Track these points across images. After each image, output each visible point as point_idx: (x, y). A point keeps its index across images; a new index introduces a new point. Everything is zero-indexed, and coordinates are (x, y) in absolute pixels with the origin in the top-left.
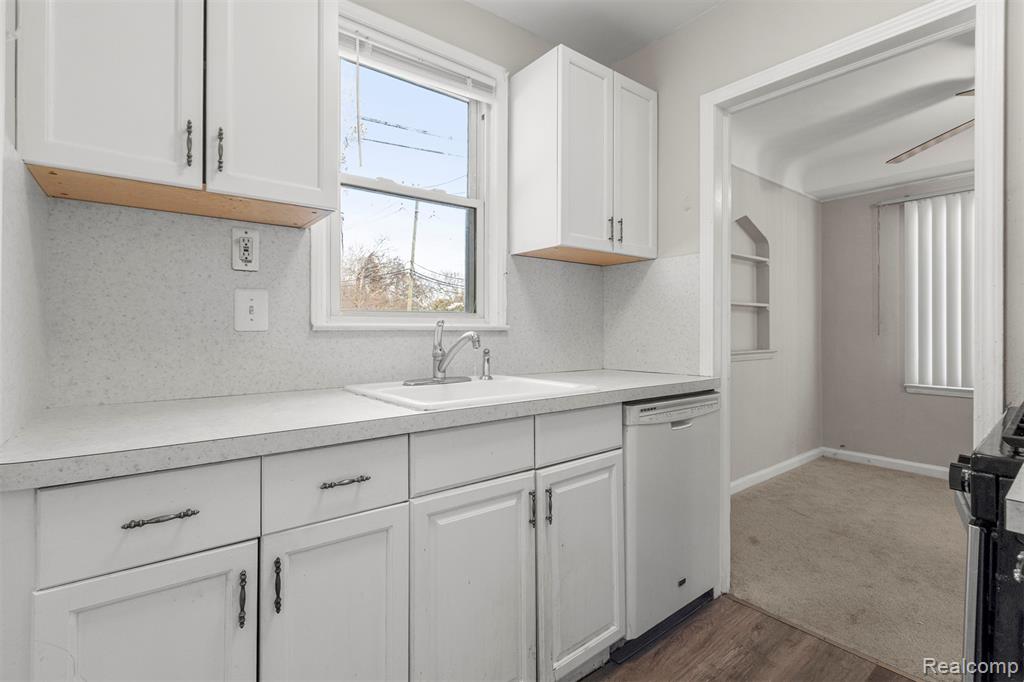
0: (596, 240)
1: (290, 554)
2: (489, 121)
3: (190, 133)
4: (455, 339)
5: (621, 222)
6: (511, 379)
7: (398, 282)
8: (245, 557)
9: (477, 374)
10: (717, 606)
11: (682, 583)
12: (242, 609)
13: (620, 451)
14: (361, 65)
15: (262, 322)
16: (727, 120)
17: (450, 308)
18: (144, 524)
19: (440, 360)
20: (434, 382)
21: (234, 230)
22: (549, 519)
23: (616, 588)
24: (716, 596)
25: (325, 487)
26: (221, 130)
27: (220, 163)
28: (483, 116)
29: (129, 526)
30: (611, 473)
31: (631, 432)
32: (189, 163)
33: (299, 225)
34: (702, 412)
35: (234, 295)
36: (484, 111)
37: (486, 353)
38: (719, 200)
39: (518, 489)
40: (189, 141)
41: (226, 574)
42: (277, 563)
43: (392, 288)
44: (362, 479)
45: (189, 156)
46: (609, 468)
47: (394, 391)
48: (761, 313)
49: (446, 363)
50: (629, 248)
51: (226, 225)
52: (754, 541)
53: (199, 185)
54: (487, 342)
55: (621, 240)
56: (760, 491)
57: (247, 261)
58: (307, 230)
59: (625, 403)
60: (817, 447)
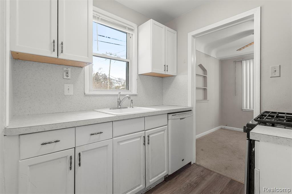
0: (161, 71)
1: (83, 152)
2: (132, 39)
3: (54, 43)
4: (123, 97)
5: (167, 66)
6: (138, 108)
7: (105, 81)
8: (71, 152)
9: (129, 106)
10: (192, 166)
11: (183, 160)
12: (71, 165)
13: (167, 126)
14: (98, 23)
15: (71, 93)
16: (195, 39)
17: (120, 88)
18: (46, 144)
19: (119, 103)
20: (118, 109)
21: (64, 68)
22: (149, 143)
23: (166, 161)
24: (192, 164)
25: (91, 135)
26: (62, 42)
27: (62, 51)
28: (131, 37)
29: (43, 144)
30: (164, 132)
31: (170, 121)
32: (54, 51)
33: (82, 66)
34: (188, 116)
35: (64, 85)
36: (131, 36)
37: (132, 101)
38: (193, 60)
39: (141, 135)
40: (54, 45)
41: (66, 157)
42: (80, 154)
43: (103, 82)
44: (101, 133)
45: (54, 49)
46: (164, 130)
47: (107, 111)
48: (205, 90)
49: (121, 103)
50: (169, 73)
51: (62, 66)
52: (202, 150)
53: (57, 57)
54: (132, 98)
55: (167, 71)
56: (205, 137)
57: (67, 76)
58: (83, 68)
59: (168, 114)
60: (220, 126)
